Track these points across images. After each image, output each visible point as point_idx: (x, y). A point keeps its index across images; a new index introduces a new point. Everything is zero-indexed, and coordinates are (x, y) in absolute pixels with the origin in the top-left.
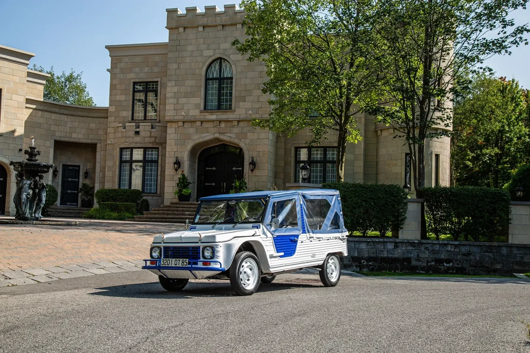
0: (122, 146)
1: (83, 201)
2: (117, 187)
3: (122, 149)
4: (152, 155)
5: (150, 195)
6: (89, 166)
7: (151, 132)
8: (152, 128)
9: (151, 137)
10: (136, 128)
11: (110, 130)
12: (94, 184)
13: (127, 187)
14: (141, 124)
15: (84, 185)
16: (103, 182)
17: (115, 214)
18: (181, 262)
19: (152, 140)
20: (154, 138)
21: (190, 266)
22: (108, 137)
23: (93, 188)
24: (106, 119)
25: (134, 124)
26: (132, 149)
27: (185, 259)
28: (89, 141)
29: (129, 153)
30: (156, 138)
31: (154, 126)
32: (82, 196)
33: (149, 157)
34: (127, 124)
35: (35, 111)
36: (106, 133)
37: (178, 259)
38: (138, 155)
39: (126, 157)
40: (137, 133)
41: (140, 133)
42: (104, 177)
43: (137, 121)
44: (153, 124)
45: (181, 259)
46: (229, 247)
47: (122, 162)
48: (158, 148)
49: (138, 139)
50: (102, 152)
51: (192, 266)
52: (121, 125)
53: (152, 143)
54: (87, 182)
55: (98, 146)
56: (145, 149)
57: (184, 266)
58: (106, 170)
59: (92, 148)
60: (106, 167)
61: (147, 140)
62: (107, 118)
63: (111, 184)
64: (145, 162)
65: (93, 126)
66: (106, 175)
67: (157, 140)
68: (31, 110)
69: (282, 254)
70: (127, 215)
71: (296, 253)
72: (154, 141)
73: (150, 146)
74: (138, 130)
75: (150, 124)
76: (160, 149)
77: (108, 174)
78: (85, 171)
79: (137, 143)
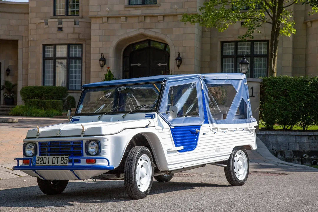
0: (45, 43)
1: (6, 98)
2: (40, 84)
3: (44, 46)
4: (76, 51)
5: (75, 91)
6: (11, 63)
7: (74, 28)
8: (75, 24)
9: (74, 33)
10: (58, 24)
11: (31, 26)
12: (17, 80)
13: (51, 84)
14: (63, 20)
15: (7, 83)
16: (26, 80)
17: (43, 112)
18: (60, 160)
19: (76, 36)
20: (78, 35)
21: (71, 164)
22: (29, 34)
23: (16, 85)
24: (26, 15)
25: (57, 20)
26: (55, 45)
27: (64, 157)
28: (10, 38)
29: (52, 49)
30: (79, 34)
31: (77, 23)
32: (4, 93)
33: (73, 54)
34: (49, 20)
36: (28, 30)
37: (56, 157)
38: (62, 51)
39: (50, 53)
40: (60, 29)
41: (63, 29)
42: (27, 74)
43: (59, 17)
44: (76, 20)
45: (60, 157)
46: (118, 141)
47: (45, 59)
48: (82, 45)
49: (61, 35)
50: (24, 49)
51: (73, 164)
52: (43, 21)
53: (76, 39)
54: (9, 79)
55: (20, 43)
56: (69, 46)
57: (64, 165)
58: (29, 67)
59: (13, 44)
60: (29, 65)
61: (71, 36)
62: (28, 13)
63: (35, 81)
64: (69, 58)
65: (13, 22)
66: (29, 73)
67: (81, 37)
69: (182, 148)
70: (55, 112)
71: (198, 147)
72: (77, 37)
73: (74, 42)
74: (60, 26)
75: (73, 20)
76: (84, 45)
77: (31, 71)
78: (6, 68)
79: (60, 39)
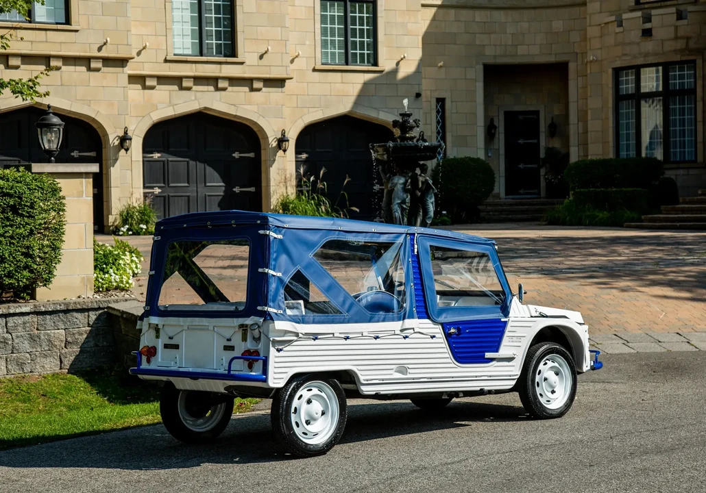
0: (618, 64)
1: (549, 184)
2: (611, 155)
3: (617, 72)
4: (681, 77)
6: (557, 110)
7: (676, 27)
8: (680, 16)
9: (676, 38)
10: (643, 23)
11: (593, 32)
12: (568, 147)
13: (633, 153)
14: (654, 12)
15: (549, 151)
16: (584, 144)
17: (603, 215)
19: (680, 44)
20: (685, 41)
22: (588, 48)
23: (567, 155)
24: (582, 9)
25: (639, 14)
26: (637, 69)
28: (552, 59)
29: (632, 78)
30: (688, 39)
31: (684, 14)
32: (546, 174)
33: (675, 83)
34: (625, 16)
35: (442, 11)
36: (585, 39)
38: (651, 81)
39: (628, 87)
40: (647, 33)
41: (653, 32)
42: (586, 132)
43: (646, 6)
44: (682, 8)
47: (619, 98)
48: (694, 62)
49: (649, 46)
50: (580, 79)
52: (613, 18)
53: (682, 51)
54: (556, 144)
55: (572, 66)
56: (667, 67)
58: (589, 118)
59: (556, 73)
60: (589, 112)
61: (671, 45)
62: (585, 4)
63: (600, 148)
64: (667, 96)
65: (558, 25)
66: (589, 130)
67: (692, 45)
68: (434, 10)
70: (628, 214)
72: (684, 47)
73: (678, 58)
74: (648, 26)
75: (673, 10)
76: (699, 63)
77: (594, 125)
78: (549, 122)
79: (647, 55)
